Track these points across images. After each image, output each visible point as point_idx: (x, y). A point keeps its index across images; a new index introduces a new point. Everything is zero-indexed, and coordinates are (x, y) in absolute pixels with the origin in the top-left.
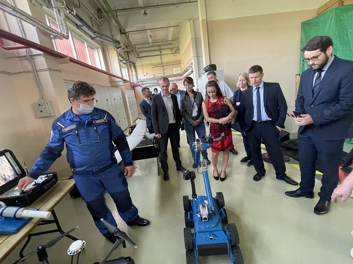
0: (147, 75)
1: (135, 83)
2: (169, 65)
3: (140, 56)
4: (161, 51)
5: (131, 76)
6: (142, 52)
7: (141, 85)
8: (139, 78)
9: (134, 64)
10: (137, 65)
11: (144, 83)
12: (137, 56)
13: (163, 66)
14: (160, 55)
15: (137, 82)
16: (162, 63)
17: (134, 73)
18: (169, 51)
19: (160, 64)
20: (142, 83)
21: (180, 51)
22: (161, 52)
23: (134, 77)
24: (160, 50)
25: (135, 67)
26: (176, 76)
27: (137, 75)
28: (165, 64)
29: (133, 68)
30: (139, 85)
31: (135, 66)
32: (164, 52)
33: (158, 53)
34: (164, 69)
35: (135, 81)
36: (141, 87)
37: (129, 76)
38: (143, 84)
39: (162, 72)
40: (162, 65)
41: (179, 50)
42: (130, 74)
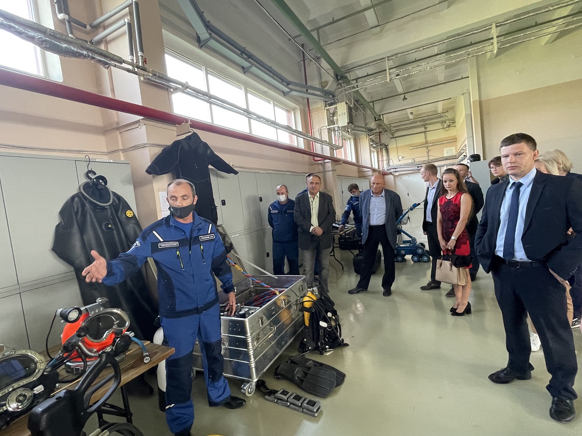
0: (403, 159)
1: (386, 170)
2: (437, 145)
3: (395, 136)
4: (426, 126)
5: (380, 162)
6: (398, 130)
7: (393, 173)
8: (391, 164)
9: (386, 147)
10: (390, 147)
11: (397, 170)
12: (391, 136)
13: (427, 147)
14: (425, 132)
15: (388, 170)
16: (427, 143)
17: (385, 158)
18: (439, 126)
19: (424, 145)
20: (395, 170)
21: (456, 125)
22: (426, 128)
23: (385, 163)
24: (424, 125)
25: (387, 151)
26: (447, 159)
27: (388, 160)
28: (430, 143)
29: (384, 151)
30: (391, 173)
31: (387, 148)
32: (430, 128)
33: (423, 129)
34: (428, 151)
35: (386, 168)
36: (392, 175)
37: (378, 161)
38: (395, 172)
39: (426, 154)
40: (426, 145)
41: (454, 122)
42: (380, 159)
